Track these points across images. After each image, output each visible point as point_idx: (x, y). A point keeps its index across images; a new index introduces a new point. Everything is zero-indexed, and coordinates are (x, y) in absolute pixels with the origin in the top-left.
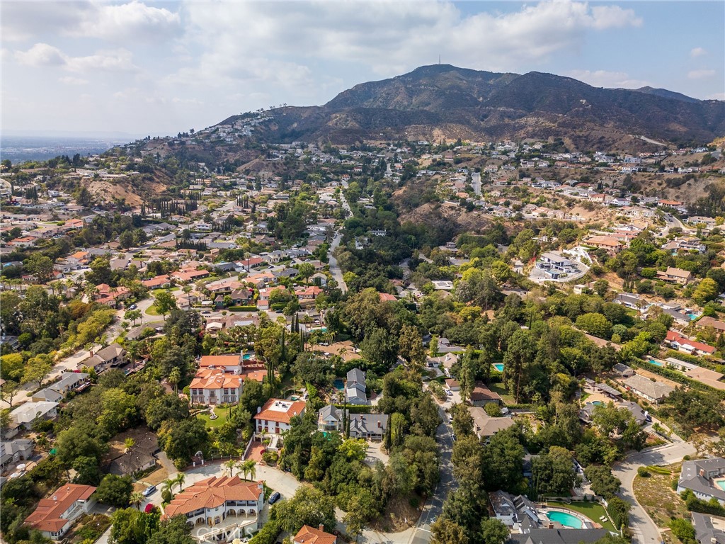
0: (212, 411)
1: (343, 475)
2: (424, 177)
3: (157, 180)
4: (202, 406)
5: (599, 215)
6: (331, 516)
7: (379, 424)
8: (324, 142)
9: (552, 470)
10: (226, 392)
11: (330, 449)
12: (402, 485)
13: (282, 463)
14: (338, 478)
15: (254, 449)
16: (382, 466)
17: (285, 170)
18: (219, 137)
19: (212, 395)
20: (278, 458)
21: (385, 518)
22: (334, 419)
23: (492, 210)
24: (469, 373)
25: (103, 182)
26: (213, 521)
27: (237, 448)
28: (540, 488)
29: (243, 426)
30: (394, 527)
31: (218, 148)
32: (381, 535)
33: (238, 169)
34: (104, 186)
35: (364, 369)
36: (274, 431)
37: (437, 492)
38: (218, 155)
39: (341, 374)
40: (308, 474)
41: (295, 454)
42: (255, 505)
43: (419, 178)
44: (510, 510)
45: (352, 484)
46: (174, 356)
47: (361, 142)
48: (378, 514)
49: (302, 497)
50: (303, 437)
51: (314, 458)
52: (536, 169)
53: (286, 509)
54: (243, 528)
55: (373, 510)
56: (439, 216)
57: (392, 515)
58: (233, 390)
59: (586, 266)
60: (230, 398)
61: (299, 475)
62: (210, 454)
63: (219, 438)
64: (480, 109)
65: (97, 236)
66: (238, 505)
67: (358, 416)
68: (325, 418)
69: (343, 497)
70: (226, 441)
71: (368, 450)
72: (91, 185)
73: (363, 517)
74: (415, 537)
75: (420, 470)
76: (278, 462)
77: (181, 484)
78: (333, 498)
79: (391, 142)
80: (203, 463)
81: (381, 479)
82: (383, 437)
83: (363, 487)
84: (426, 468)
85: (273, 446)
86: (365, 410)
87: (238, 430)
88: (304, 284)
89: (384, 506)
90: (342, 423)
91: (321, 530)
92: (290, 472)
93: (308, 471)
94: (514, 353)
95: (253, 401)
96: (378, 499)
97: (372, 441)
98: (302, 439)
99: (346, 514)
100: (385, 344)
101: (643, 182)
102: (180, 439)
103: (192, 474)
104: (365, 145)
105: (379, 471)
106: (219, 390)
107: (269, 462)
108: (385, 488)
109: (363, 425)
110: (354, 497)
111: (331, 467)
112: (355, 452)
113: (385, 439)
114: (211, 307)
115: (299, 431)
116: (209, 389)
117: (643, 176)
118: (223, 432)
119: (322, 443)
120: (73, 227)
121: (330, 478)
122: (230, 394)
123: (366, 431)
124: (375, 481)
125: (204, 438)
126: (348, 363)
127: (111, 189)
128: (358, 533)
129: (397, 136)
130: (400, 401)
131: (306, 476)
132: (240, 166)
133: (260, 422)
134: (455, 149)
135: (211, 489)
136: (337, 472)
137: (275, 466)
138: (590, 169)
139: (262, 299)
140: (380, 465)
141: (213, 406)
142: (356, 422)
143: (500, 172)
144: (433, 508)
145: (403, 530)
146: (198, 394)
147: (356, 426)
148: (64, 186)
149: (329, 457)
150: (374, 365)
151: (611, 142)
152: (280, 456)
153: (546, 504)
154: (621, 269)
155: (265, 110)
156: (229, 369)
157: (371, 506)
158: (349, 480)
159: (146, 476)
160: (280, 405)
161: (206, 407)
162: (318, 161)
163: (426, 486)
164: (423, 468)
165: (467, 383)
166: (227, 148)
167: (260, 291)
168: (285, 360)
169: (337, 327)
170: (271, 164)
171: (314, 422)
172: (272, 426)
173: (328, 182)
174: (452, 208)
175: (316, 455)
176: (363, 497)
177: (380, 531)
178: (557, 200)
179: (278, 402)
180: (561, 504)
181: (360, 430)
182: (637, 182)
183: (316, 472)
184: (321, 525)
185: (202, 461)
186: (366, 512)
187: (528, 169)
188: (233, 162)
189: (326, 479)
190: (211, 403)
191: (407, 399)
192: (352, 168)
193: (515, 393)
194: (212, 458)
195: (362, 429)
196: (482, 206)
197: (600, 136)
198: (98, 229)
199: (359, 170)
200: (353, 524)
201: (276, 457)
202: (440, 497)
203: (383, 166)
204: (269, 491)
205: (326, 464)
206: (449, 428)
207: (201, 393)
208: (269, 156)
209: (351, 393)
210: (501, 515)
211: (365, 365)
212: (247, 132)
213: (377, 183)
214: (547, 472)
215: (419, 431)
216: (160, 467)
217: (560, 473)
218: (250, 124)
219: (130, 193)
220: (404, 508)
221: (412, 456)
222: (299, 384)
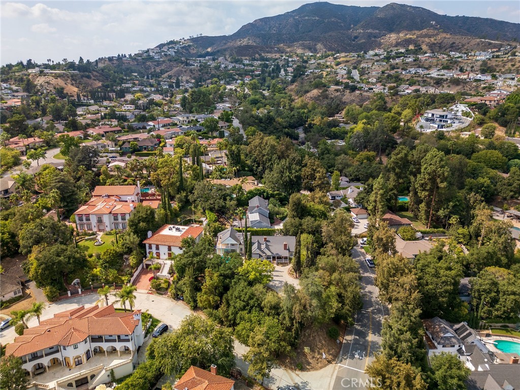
0: (99, 238)
1: (243, 301)
2: (311, 75)
3: (93, 78)
4: (89, 233)
5: (466, 88)
6: (228, 353)
7: (285, 245)
8: (231, 55)
9: (498, 292)
10: (116, 219)
11: (229, 272)
12: (318, 313)
13: (174, 291)
14: (238, 305)
15: (143, 277)
16: (293, 289)
17: (200, 75)
18: (149, 55)
19: (100, 221)
20: (169, 285)
21: (298, 353)
22: (235, 242)
23: (372, 89)
24: (382, 195)
25: (47, 77)
26: (72, 362)
27: (123, 275)
28: (482, 314)
29: (129, 251)
30: (309, 364)
31: (148, 63)
32: (293, 374)
33: (163, 76)
34: (48, 80)
35: (267, 198)
36: (166, 256)
37: (358, 321)
38: (148, 68)
39: (243, 203)
40: (201, 301)
41: (186, 279)
42: (128, 340)
43: (307, 75)
44: (454, 340)
45: (254, 313)
46: (59, 182)
47: (260, 55)
48: (289, 348)
49: (190, 329)
50: (196, 260)
51: (208, 283)
52: (404, 64)
53: (166, 345)
54: (112, 370)
55: (283, 343)
56: (326, 97)
57: (307, 350)
58: (123, 215)
59: (468, 118)
60: (121, 225)
61: (192, 304)
62: (89, 281)
63: (102, 265)
64: (352, 32)
65: (34, 113)
66: (107, 341)
67: (261, 239)
68: (224, 242)
69: (244, 328)
70: (109, 267)
71: (274, 273)
72: (37, 80)
73: (271, 353)
74: (337, 376)
75: (340, 295)
76: (170, 290)
77: (38, 316)
78: (230, 329)
79: (283, 54)
80: (80, 292)
81: (292, 306)
82: (290, 259)
83: (268, 315)
84: (346, 291)
85: (165, 273)
86: (270, 233)
87: (125, 256)
88: (209, 137)
89: (295, 338)
90: (243, 247)
91: (213, 373)
92: (183, 300)
93: (201, 297)
94: (429, 174)
95: (142, 225)
96: (289, 329)
97: (278, 264)
98: (195, 262)
99: (248, 349)
100: (288, 174)
101: (497, 66)
102: (46, 264)
103: (65, 305)
104: (263, 57)
105: (289, 296)
106: (107, 216)
107: (159, 289)
108: (297, 316)
109: (267, 247)
110: (257, 328)
111: (229, 293)
112: (258, 274)
113: (293, 261)
114: (117, 152)
115: (191, 253)
116: (96, 215)
117: (496, 61)
118: (105, 257)
119: (219, 265)
120: (13, 105)
121: (228, 305)
122: (120, 220)
123: (270, 254)
124: (285, 308)
125: (82, 264)
126: (250, 192)
127: (53, 81)
128: (264, 375)
129: (288, 50)
130: (308, 221)
131: (200, 305)
132: (164, 74)
133: (150, 247)
134: (335, 56)
135: (70, 322)
136: (236, 298)
137: (165, 294)
138: (449, 60)
139: (168, 145)
140: (290, 289)
141: (101, 233)
142: (260, 245)
143: (374, 67)
144: (355, 339)
145: (321, 368)
146: (85, 221)
147: (259, 248)
148: (15, 81)
149: (227, 281)
150: (277, 194)
151: (460, 46)
152: (172, 283)
153: (490, 332)
154: (502, 118)
155: (185, 39)
156: (123, 198)
157: (280, 340)
158: (252, 307)
159: (7, 307)
160: (174, 229)
161: (93, 234)
162: (226, 67)
163: (347, 314)
164: (343, 291)
165: (379, 206)
166: (156, 63)
167: (167, 141)
168: (184, 190)
169: (239, 163)
170: (189, 71)
171: (212, 245)
172: (163, 250)
173: (234, 80)
174: (337, 90)
175: (210, 279)
176: (270, 328)
177: (291, 369)
178: (426, 80)
179: (172, 226)
180: (508, 331)
181: (264, 253)
182: (492, 65)
183: (211, 299)
184: (213, 367)
185: (80, 290)
186: (273, 346)
187: (397, 64)
188: (159, 71)
189: (223, 307)
190: (100, 230)
191: (315, 220)
192: (253, 71)
193: (427, 219)
194: (90, 286)
195: (266, 251)
196: (363, 87)
197: (451, 43)
198: (36, 107)
199: (258, 72)
200: (256, 363)
201: (167, 284)
202: (362, 326)
203: (278, 69)
204: (155, 322)
205: (223, 289)
206: (360, 252)
207: (88, 219)
208: (187, 64)
209: (254, 217)
210: (443, 346)
211: (267, 193)
212: (172, 52)
213: (274, 81)
214: (493, 294)
215: (334, 252)
216: (29, 296)
217: (509, 295)
218: (174, 48)
219: (69, 85)
220: (321, 339)
221: (327, 279)
222: (199, 213)
